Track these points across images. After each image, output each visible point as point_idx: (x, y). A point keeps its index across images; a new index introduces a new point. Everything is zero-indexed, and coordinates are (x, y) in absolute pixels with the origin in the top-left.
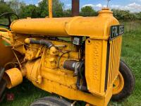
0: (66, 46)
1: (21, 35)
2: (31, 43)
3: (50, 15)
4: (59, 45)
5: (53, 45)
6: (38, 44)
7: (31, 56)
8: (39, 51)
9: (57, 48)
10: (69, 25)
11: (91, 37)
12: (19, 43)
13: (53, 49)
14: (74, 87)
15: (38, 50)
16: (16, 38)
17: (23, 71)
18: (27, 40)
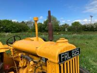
5: (32, 60)
7: (22, 65)
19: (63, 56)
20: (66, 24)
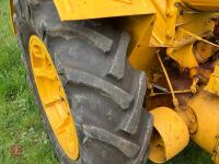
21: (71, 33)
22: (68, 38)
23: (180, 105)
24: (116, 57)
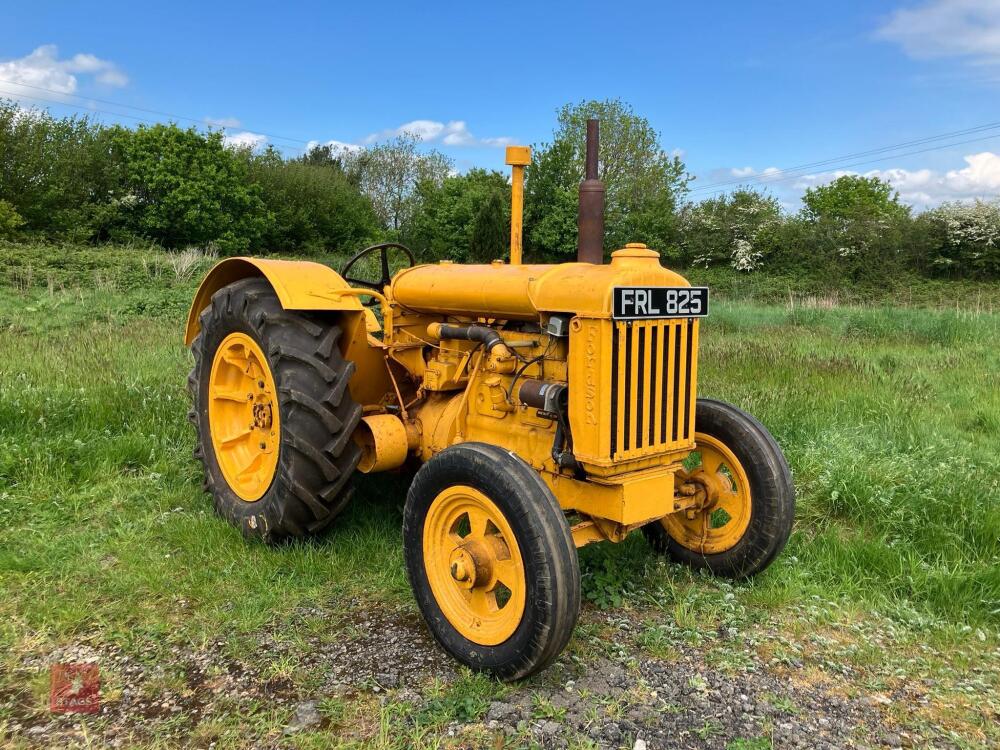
0: (535, 345)
1: (417, 313)
2: (446, 337)
3: (516, 251)
4: (517, 339)
5: (502, 341)
6: (461, 337)
7: (439, 376)
8: (464, 360)
9: (511, 349)
10: (538, 285)
11: (580, 313)
12: (409, 338)
13: (499, 351)
14: (551, 467)
15: (460, 357)
16: (402, 322)
17: (411, 430)
18: (434, 328)
19: (628, 297)
20: (743, 199)
21: (287, 321)
22: (283, 325)
23: (409, 418)
24: (324, 342)
